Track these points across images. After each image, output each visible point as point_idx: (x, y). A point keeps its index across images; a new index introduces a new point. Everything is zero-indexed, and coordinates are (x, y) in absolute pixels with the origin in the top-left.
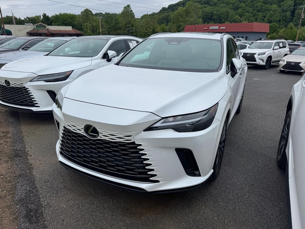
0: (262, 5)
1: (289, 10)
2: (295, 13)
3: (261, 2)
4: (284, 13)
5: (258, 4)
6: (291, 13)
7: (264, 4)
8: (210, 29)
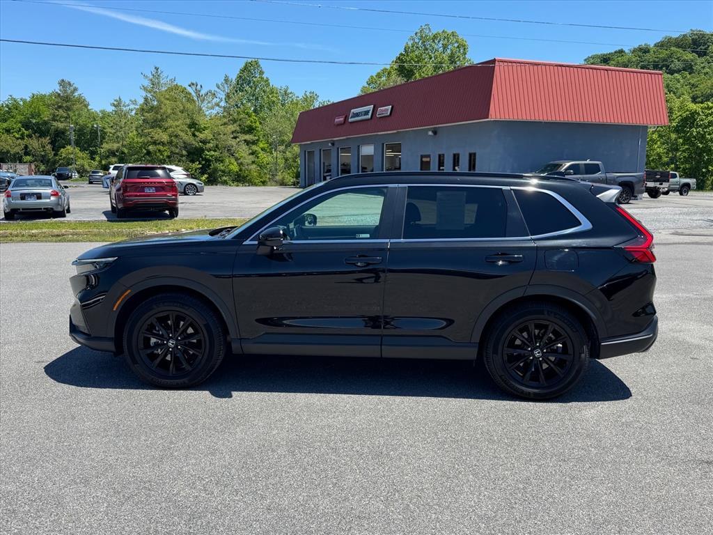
8: (350, 120)
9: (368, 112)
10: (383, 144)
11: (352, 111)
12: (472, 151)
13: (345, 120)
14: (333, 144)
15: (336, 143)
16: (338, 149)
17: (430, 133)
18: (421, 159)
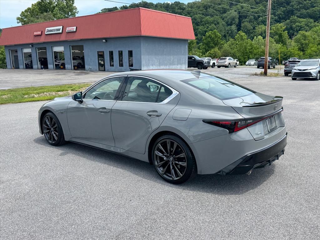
0: (202, 17)
1: (234, 23)
2: (241, 27)
3: (199, 13)
4: (229, 27)
5: (196, 15)
6: (237, 26)
7: (203, 16)
8: (46, 33)
9: (59, 30)
10: (70, 46)
11: (47, 29)
12: (130, 50)
13: (42, 33)
14: (32, 46)
15: (34, 45)
16: (36, 48)
17: (104, 41)
18: (98, 53)
